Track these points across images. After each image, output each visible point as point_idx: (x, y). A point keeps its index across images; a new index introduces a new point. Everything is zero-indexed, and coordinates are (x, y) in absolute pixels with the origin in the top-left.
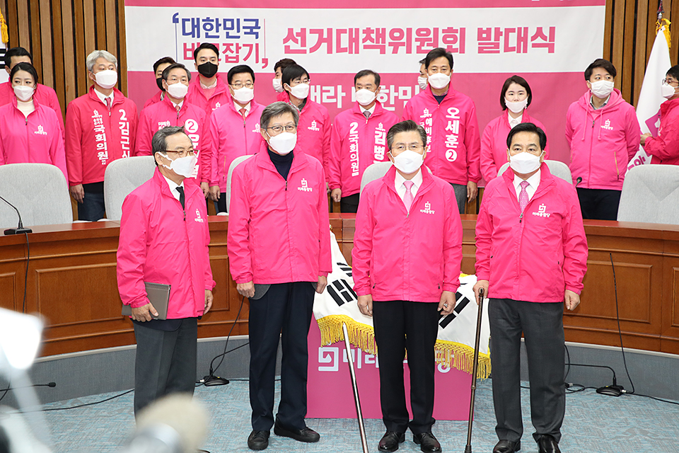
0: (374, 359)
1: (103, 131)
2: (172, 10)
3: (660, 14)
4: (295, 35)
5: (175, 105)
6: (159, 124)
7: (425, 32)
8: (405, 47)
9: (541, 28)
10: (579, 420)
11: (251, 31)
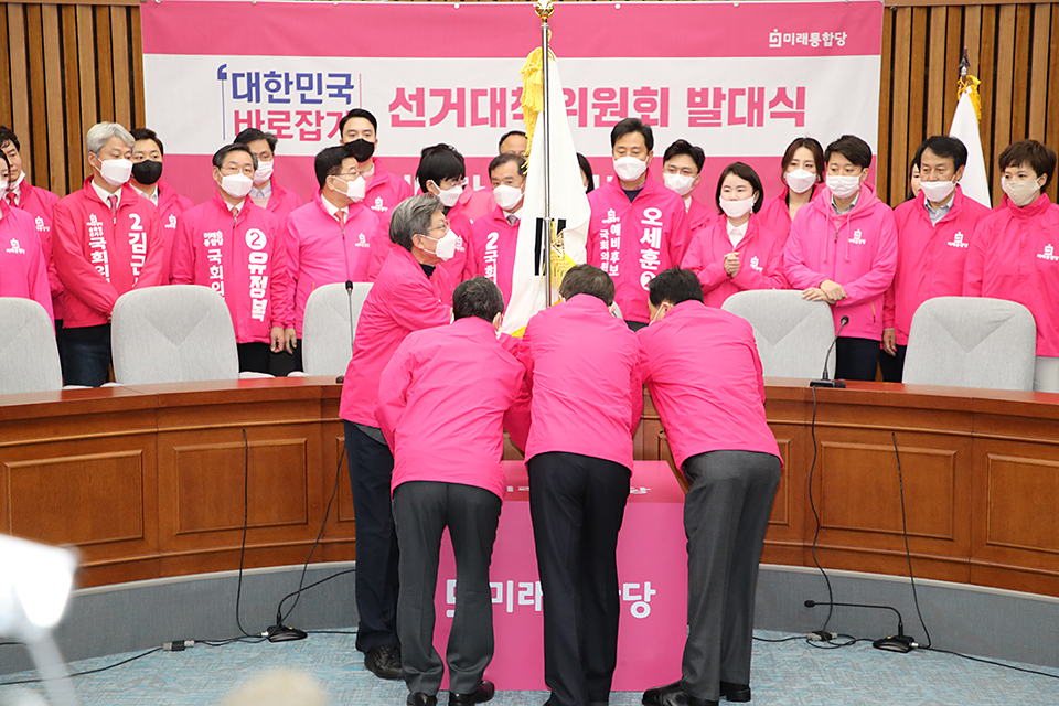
0: (533, 598)
1: (104, 247)
2: (217, 60)
3: (964, 68)
4: (407, 98)
5: (230, 207)
6: (206, 235)
7: (607, 95)
8: (577, 117)
9: (784, 89)
10: (847, 690)
11: (340, 92)
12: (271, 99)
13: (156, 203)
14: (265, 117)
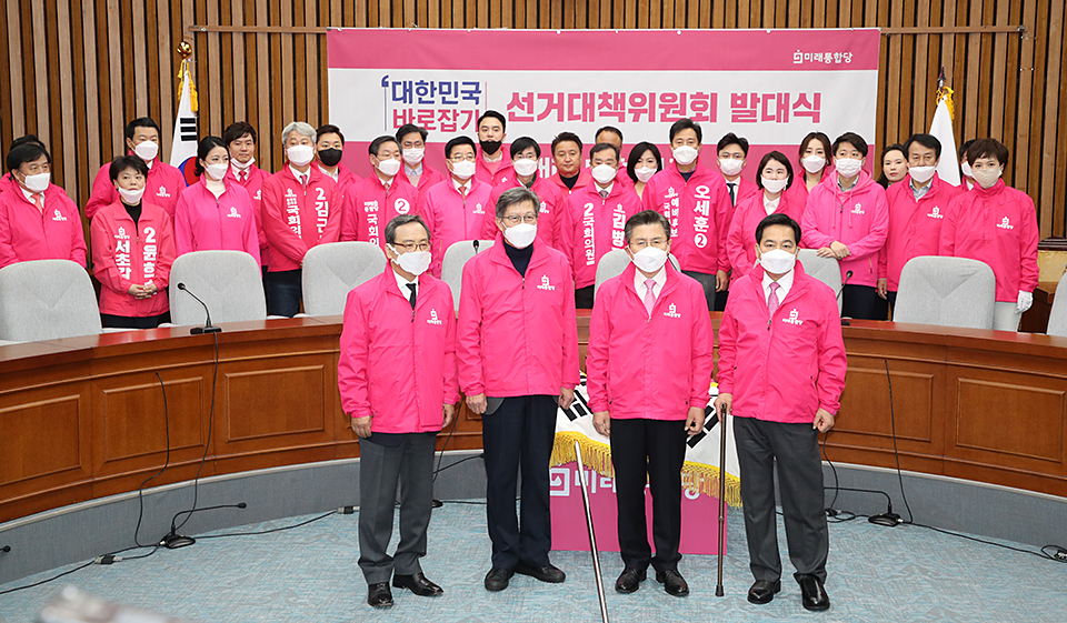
0: (611, 482)
1: (297, 212)
2: (382, 73)
3: (942, 81)
4: (521, 100)
5: (383, 182)
6: (366, 204)
7: (670, 98)
8: (647, 115)
9: (805, 94)
10: (849, 556)
11: (471, 96)
12: (420, 101)
13: (336, 179)
14: (415, 114)
